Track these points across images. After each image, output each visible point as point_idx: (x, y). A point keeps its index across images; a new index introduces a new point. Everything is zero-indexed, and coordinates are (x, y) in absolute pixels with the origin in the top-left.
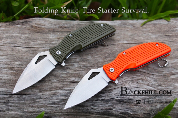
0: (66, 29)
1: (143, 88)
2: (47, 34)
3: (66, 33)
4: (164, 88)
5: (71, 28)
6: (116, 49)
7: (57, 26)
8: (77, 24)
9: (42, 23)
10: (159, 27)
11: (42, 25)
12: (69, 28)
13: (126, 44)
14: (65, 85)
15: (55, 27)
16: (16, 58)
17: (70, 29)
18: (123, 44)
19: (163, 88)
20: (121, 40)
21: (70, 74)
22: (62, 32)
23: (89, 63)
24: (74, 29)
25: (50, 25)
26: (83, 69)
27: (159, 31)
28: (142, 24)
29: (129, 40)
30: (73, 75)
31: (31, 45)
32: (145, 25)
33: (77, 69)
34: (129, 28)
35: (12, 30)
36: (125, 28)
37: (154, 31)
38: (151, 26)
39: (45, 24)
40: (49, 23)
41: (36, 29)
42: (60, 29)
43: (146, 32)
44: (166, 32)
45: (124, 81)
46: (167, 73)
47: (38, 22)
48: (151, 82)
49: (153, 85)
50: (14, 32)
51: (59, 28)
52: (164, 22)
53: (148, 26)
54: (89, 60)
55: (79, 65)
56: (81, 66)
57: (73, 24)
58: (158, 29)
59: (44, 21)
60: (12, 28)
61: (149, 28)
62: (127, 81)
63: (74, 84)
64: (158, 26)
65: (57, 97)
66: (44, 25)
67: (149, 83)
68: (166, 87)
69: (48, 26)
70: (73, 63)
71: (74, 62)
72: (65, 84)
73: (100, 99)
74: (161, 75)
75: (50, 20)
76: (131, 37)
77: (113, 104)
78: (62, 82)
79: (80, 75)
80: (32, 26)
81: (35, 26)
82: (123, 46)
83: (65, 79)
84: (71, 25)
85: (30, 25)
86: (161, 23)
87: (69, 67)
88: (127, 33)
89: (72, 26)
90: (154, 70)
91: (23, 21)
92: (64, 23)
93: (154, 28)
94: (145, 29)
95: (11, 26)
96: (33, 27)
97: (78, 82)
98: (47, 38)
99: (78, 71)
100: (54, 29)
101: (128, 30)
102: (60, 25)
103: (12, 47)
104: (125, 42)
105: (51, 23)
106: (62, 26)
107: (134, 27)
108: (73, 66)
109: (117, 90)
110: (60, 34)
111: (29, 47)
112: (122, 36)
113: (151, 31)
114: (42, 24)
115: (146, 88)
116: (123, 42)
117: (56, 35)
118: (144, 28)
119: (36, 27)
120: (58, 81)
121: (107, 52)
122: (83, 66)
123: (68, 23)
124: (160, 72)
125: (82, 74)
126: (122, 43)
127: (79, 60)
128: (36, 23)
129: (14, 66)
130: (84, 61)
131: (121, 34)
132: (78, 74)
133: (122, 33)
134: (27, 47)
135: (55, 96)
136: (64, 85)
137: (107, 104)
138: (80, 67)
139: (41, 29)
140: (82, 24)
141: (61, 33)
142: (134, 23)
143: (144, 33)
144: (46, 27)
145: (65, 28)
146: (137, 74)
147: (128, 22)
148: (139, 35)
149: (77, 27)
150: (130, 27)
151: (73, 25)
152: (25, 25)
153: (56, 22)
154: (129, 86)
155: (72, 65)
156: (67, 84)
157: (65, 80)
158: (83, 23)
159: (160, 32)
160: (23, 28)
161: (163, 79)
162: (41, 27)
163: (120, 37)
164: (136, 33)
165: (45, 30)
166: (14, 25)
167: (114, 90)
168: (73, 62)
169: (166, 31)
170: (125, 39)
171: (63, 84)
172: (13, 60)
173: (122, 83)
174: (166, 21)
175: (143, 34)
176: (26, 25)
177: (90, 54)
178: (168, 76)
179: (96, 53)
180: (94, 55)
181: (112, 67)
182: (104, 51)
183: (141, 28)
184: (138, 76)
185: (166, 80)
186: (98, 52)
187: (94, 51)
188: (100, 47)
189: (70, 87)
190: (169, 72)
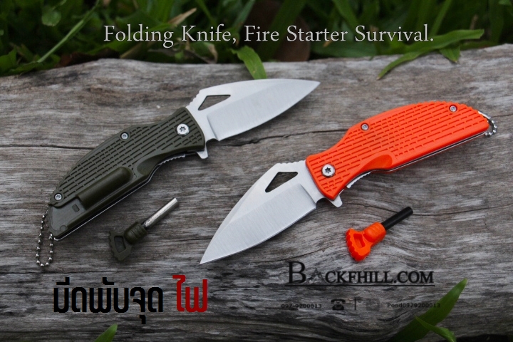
0: (178, 91)
1: (379, 254)
2: (129, 109)
3: (179, 103)
4: (435, 249)
5: (191, 88)
6: (310, 145)
7: (156, 85)
8: (208, 77)
9: (117, 76)
10: (426, 80)
11: (116, 85)
12: (187, 89)
14: (175, 245)
15: (150, 89)
16: (47, 178)
17: (189, 93)
18: (328, 133)
19: (432, 249)
20: (322, 120)
21: (186, 217)
22: (167, 101)
23: (236, 185)
25: (136, 81)
26: (220, 202)
27: (427, 92)
28: (382, 70)
29: (345, 120)
30: (194, 221)
31: (86, 142)
32: (390, 75)
33: (207, 204)
34: (346, 84)
35: (39, 100)
36: (335, 87)
37: (413, 93)
38: (407, 77)
39: (125, 80)
40: (134, 77)
41: (99, 97)
42: (162, 94)
43: (390, 96)
44: (444, 95)
45: (327, 234)
47: (105, 74)
48: (400, 234)
49: (405, 244)
50: (43, 105)
51: (159, 90)
52: (443, 64)
53: (397, 78)
54: (236, 179)
55: (211, 192)
56: (217, 195)
57: (197, 76)
58: (425, 86)
59: (121, 71)
60: (38, 93)
61: (401, 85)
62: (336, 234)
63: (197, 243)
64: (424, 76)
65: (154, 278)
66: (120, 83)
67: (394, 237)
68: (439, 246)
69: (132, 84)
70: (196, 189)
71: (198, 185)
72: (174, 243)
73: (266, 282)
74: (429, 214)
75: (136, 68)
76: (350, 110)
77: (298, 296)
78: (165, 238)
79: (213, 220)
80: (88, 87)
81: (96, 87)
82: (327, 138)
83: (175, 230)
84: (191, 80)
85: (84, 86)
86: (434, 67)
88: (339, 99)
89: (193, 83)
90: (410, 203)
91: (67, 74)
92: (174, 75)
93: (412, 83)
94: (390, 86)
95: (36, 88)
96: (92, 90)
97: (209, 238)
98: (129, 119)
99: (208, 210)
100: (147, 94)
101: (343, 89)
102: (163, 81)
103: (37, 148)
104: (334, 126)
105: (140, 75)
106: (167, 84)
107: (360, 80)
108: (194, 196)
109: (309, 258)
110: (162, 107)
111: (81, 146)
112: (326, 108)
113: (406, 93)
114: (116, 82)
115: (384, 252)
116: (328, 126)
117: (152, 110)
118: (386, 83)
119: (98, 91)
120: (157, 237)
121: (284, 156)
122: (221, 195)
123: (184, 74)
124: (425, 208)
125: (219, 217)
126: (324, 130)
127: (211, 179)
128: (100, 77)
129: (42, 198)
130: (222, 181)
131: (324, 103)
132: (207, 216)
133: (328, 100)
134: (75, 146)
135: (149, 276)
136: (172, 247)
137: (284, 296)
138: (212, 199)
139: (113, 94)
140: (222, 77)
141: (166, 105)
142: (362, 68)
143: (386, 97)
144: (126, 88)
145: (177, 88)
146: (364, 215)
147: (345, 67)
148: (371, 104)
150: (350, 81)
151: (198, 79)
152: (71, 85)
153: (154, 72)
154: (339, 249)
155: (193, 193)
156: (179, 245)
157: (175, 233)
158: (225, 71)
159: (429, 93)
160: (66, 94)
161: (433, 225)
162: (112, 89)
163: (320, 113)
164: (364, 100)
165: (124, 96)
166: (44, 85)
167: (301, 260)
168: (195, 186)
169: (445, 92)
170: (334, 116)
171: (169, 244)
172: (40, 183)
173: (322, 240)
174: (448, 62)
175: (383, 102)
176: (75, 85)
177: (241, 161)
178: (446, 216)
179: (255, 158)
180: (250, 163)
181: (329, 163)
182: (277, 154)
183: (378, 84)
184: (366, 219)
185: (440, 228)
186: (262, 155)
187: (250, 153)
188: (266, 141)
189: (188, 252)
190: (449, 207)
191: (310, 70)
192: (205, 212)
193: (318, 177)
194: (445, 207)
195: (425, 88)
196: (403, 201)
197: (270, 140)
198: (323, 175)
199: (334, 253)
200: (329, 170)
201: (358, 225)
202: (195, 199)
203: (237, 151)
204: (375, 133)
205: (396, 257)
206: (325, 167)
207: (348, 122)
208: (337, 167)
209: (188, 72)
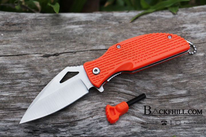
0: (14, 26)
1: (124, 120)
3: (15, 33)
4: (159, 118)
5: (22, 25)
6: (88, 58)
7: (2, 22)
8: (33, 19)
10: (158, 23)
12: (20, 25)
13: (103, 51)
17: (21, 28)
18: (99, 51)
19: (157, 118)
20: (96, 44)
21: (13, 97)
22: (8, 31)
23: (44, 79)
24: (26, 27)
26: (34, 89)
27: (157, 29)
28: (133, 17)
29: (110, 44)
30: (18, 99)
32: (137, 20)
33: (26, 89)
34: (112, 24)
36: (105, 26)
37: (150, 30)
38: (147, 21)
42: (5, 27)
43: (136, 31)
45: (95, 108)
46: (165, 96)
48: (138, 109)
49: (141, 115)
51: (3, 25)
52: (168, 15)
53: (141, 21)
54: (44, 76)
55: (29, 82)
56: (32, 85)
57: (27, 19)
58: (157, 26)
61: (143, 25)
62: (100, 108)
63: (19, 112)
64: (157, 21)
67: (134, 111)
70: (20, 81)
71: (22, 79)
72: (6, 112)
73: (58, 135)
74: (156, 98)
76: (112, 38)
78: (1, 109)
79: (29, 99)
82: (98, 54)
83: (6, 104)
86: (163, 16)
87: (13, 86)
88: (107, 33)
89: (24, 22)
90: (145, 91)
92: (13, 18)
93: (149, 24)
94: (137, 26)
97: (25, 110)
99: (27, 93)
101: (110, 27)
102: (6, 21)
104: (103, 47)
106: (9, 23)
107: (120, 23)
108: (19, 85)
109: (83, 121)
110: (4, 35)
112: (99, 37)
113: (145, 30)
115: (128, 119)
116: (99, 47)
118: (135, 24)
121: (72, 63)
122: (35, 85)
123: (19, 17)
124: (153, 94)
125: (33, 97)
126: (97, 49)
127: (29, 75)
130: (36, 77)
131: (98, 35)
132: (26, 96)
133: (100, 33)
136: (5, 114)
138: (30, 87)
140: (41, 19)
141: (7, 34)
142: (122, 16)
143: (134, 32)
145: (14, 25)
146: (117, 97)
147: (112, 16)
148: (125, 36)
149: (32, 24)
150: (114, 23)
151: (27, 20)
153: (2, 16)
154: (101, 117)
155: (18, 83)
156: (8, 113)
157: (6, 106)
158: (43, 16)
159: (159, 30)
161: (158, 105)
163: (95, 40)
164: (121, 33)
167: (79, 122)
168: (20, 79)
170: (103, 42)
171: (3, 112)
173: (91, 111)
174: (171, 13)
175: (132, 34)
177: (47, 66)
178: (166, 100)
179: (56, 64)
180: (53, 67)
181: (97, 67)
182: (68, 62)
183: (130, 25)
184: (119, 100)
185: (162, 107)
186: (60, 62)
187: (53, 61)
188: (63, 55)
189: (13, 117)
190: (167, 94)
191: (92, 17)
192: (25, 94)
193: (90, 74)
194: (165, 94)
195: (157, 27)
196: (141, 91)
197: (65, 54)
198: (93, 73)
199: (98, 119)
200: (97, 70)
201: (113, 103)
202: (19, 87)
203: (46, 60)
204: (124, 50)
205: (135, 122)
206: (94, 69)
207: (111, 45)
208: (101, 69)
209: (22, 16)
